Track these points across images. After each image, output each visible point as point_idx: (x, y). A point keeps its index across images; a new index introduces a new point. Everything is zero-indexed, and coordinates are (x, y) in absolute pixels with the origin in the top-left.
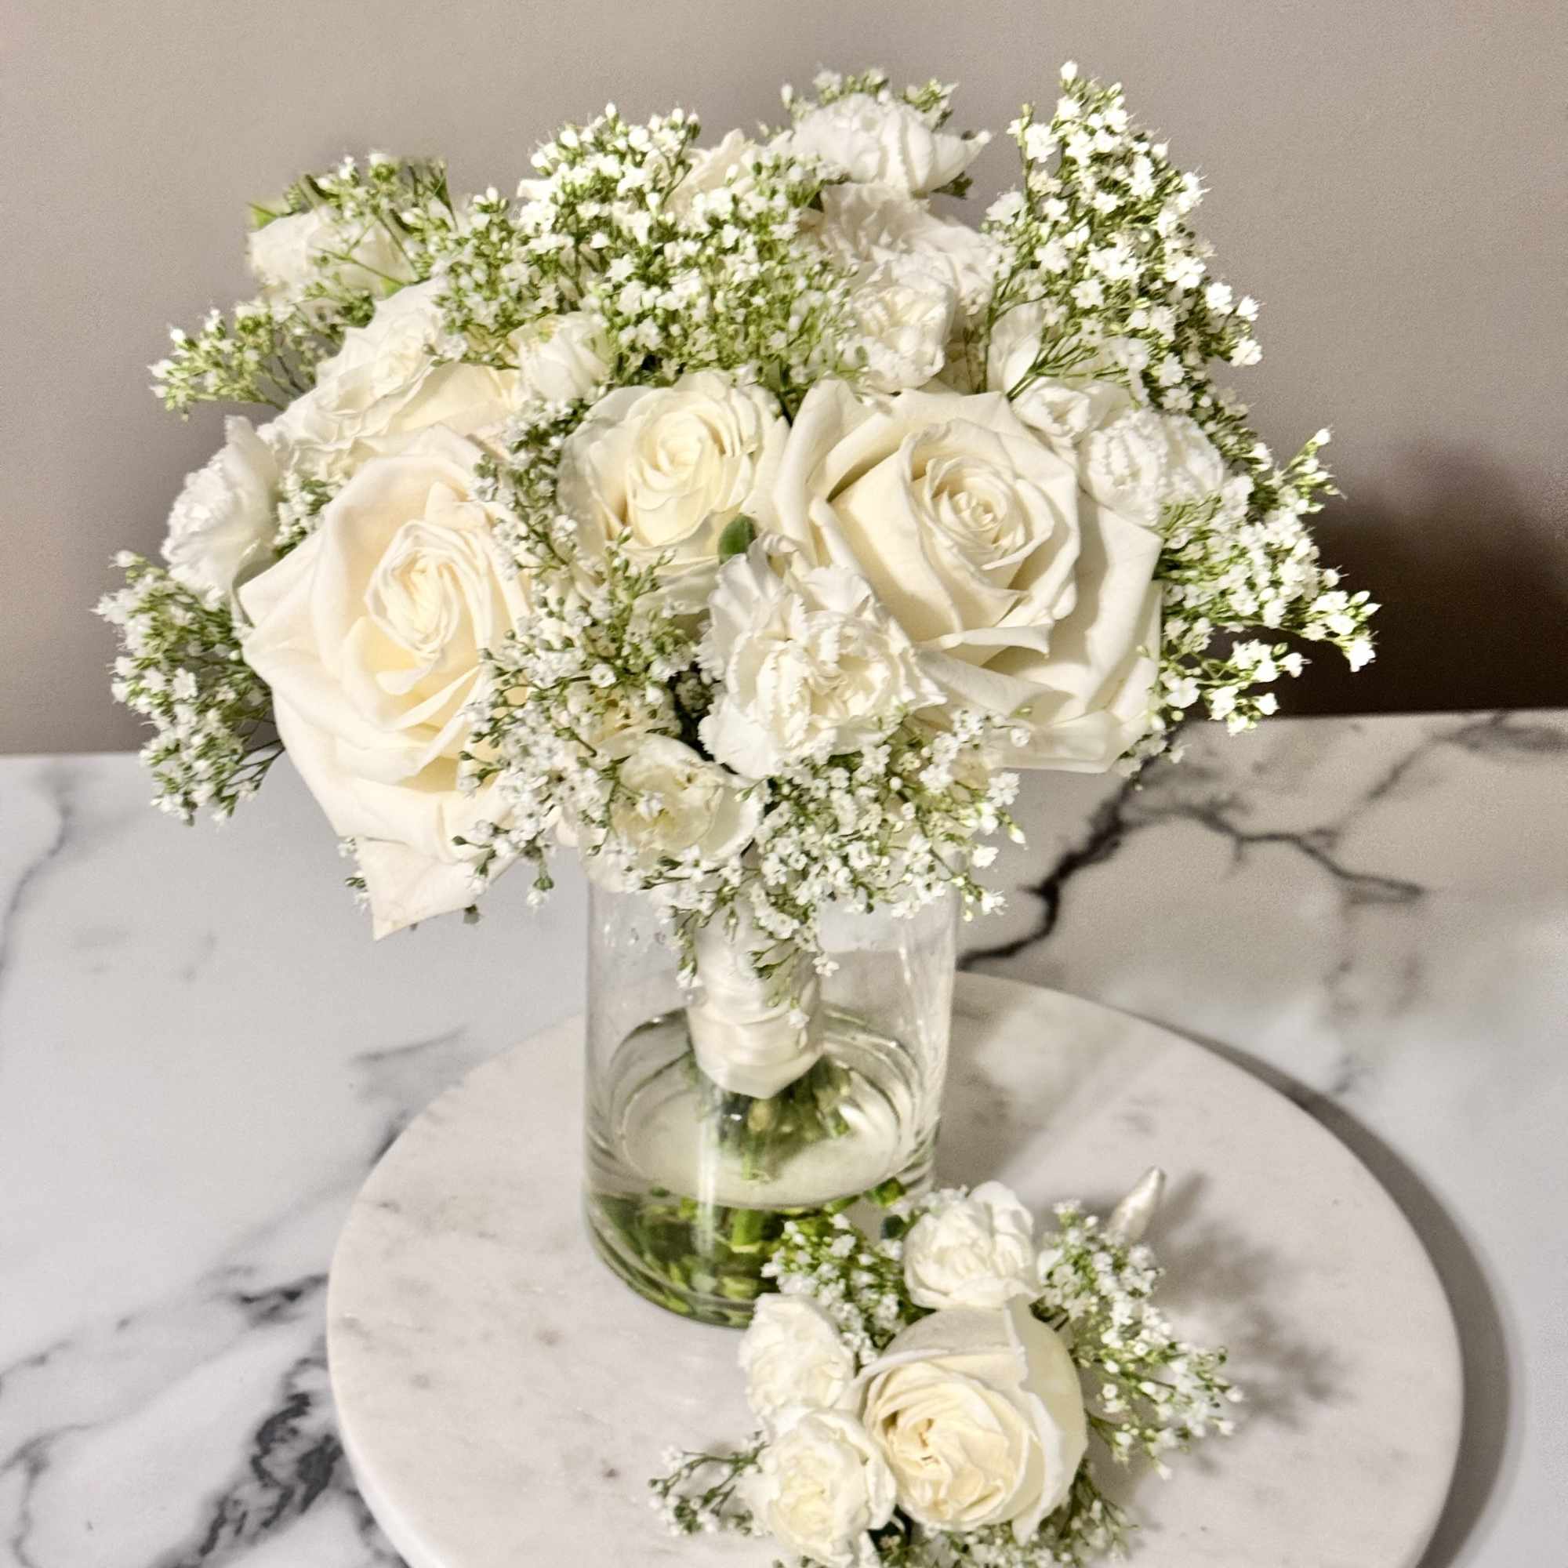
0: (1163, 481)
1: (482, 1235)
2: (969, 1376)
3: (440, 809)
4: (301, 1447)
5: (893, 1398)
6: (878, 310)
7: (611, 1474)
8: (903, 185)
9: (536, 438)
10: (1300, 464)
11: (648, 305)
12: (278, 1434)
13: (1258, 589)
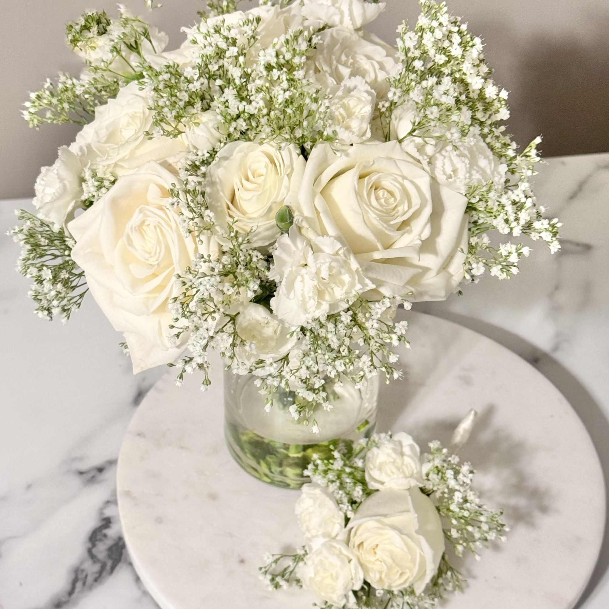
0: (468, 175)
1: (182, 448)
2: (394, 528)
3: (159, 322)
4: (109, 543)
5: (361, 535)
6: (342, 111)
7: (242, 561)
8: (351, 27)
9: (194, 168)
10: (529, 152)
11: (241, 109)
12: (98, 537)
13: (510, 222)
